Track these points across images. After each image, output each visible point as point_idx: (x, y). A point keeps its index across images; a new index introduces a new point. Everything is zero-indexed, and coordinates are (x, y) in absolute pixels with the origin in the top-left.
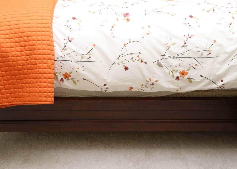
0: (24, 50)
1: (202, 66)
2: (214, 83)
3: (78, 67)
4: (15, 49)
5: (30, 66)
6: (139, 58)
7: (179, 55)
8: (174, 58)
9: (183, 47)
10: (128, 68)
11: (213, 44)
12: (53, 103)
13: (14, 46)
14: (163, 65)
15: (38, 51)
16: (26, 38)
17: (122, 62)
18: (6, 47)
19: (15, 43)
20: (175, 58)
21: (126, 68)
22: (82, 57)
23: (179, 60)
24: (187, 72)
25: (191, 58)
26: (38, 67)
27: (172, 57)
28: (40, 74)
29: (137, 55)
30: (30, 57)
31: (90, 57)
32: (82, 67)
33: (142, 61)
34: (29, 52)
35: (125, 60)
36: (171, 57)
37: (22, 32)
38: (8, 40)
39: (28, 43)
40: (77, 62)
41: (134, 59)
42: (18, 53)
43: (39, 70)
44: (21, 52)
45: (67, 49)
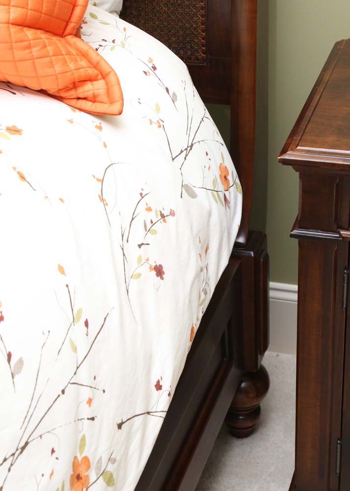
1: (101, 388)
2: (148, 413)
7: (27, 418)
8: (23, 448)
9: (13, 377)
11: (67, 286)
20: (27, 443)
23: (41, 436)
24: (83, 455)
25: (63, 392)
27: (17, 450)
36: (13, 454)
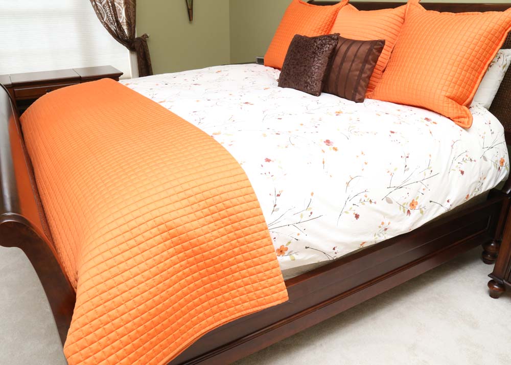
0: (222, 225)
1: (429, 189)
2: (442, 206)
3: (299, 232)
4: (209, 227)
5: (238, 248)
6: (367, 198)
8: (400, 188)
9: (405, 171)
10: (359, 215)
11: (430, 160)
12: (287, 299)
13: (206, 223)
14: (393, 201)
15: (248, 220)
16: (220, 205)
17: (351, 209)
18: (195, 227)
19: (206, 218)
20: (402, 187)
21: (357, 216)
22: (302, 216)
23: (407, 188)
24: (416, 201)
25: (417, 182)
26: (255, 247)
28: (262, 257)
29: (364, 194)
30: (235, 234)
31: (311, 213)
32: (303, 230)
33: (371, 201)
34: (232, 226)
35: (354, 205)
36: (397, 187)
37: (211, 196)
38: (192, 216)
39: (227, 212)
40: (295, 225)
41: (362, 201)
42: (215, 233)
43: (259, 250)
44: (226, 227)
45: (278, 209)
